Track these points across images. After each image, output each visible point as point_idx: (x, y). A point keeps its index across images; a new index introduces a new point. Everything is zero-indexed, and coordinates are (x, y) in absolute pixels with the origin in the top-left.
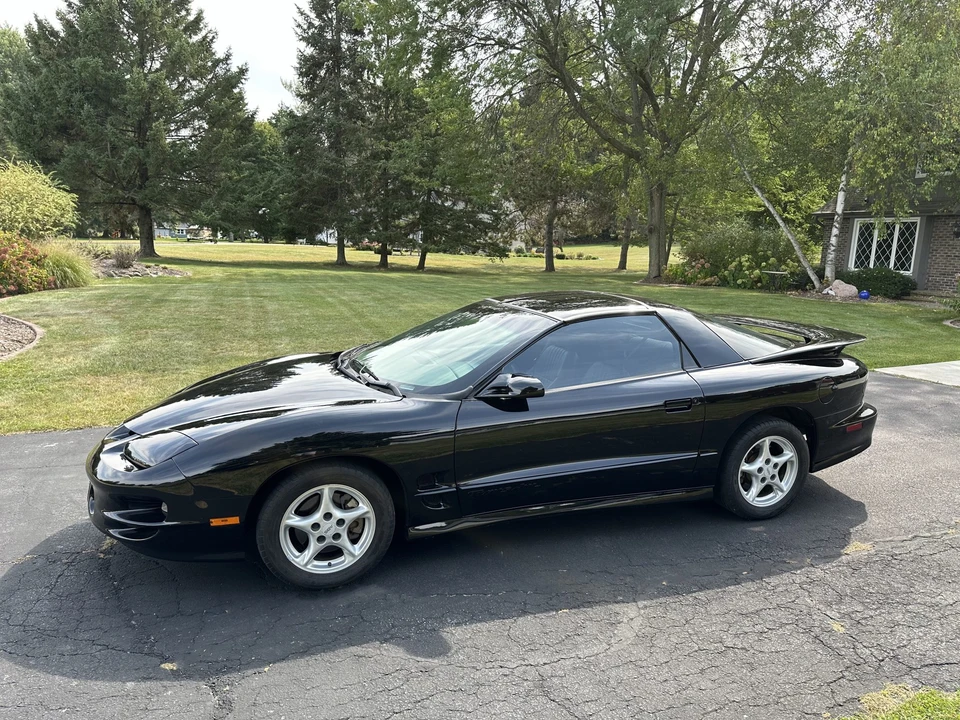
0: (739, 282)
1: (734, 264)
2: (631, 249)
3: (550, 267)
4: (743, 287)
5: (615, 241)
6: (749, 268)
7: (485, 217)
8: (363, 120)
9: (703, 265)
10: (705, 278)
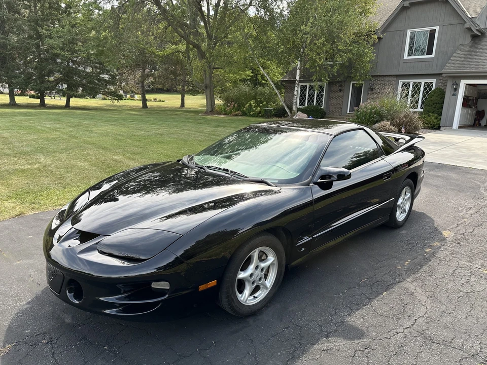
0: (251, 113)
1: (248, 105)
2: (187, 97)
3: (145, 106)
4: (253, 116)
5: (176, 92)
6: (255, 107)
7: (106, 77)
8: (19, 14)
9: (234, 105)
10: (235, 112)
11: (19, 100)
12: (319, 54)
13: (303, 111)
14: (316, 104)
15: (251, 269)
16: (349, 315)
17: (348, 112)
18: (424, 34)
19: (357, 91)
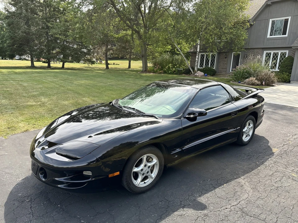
0: (169, 72)
1: (167, 67)
2: (132, 62)
3: (107, 67)
4: (171, 73)
5: (126, 59)
6: (172, 68)
7: (85, 50)
8: (37, 15)
9: (159, 67)
10: (159, 71)
11: (36, 64)
12: (211, 35)
13: (201, 70)
14: (210, 66)
15: (142, 166)
16: (200, 196)
17: (231, 71)
18: (281, 22)
19: (237, 58)
